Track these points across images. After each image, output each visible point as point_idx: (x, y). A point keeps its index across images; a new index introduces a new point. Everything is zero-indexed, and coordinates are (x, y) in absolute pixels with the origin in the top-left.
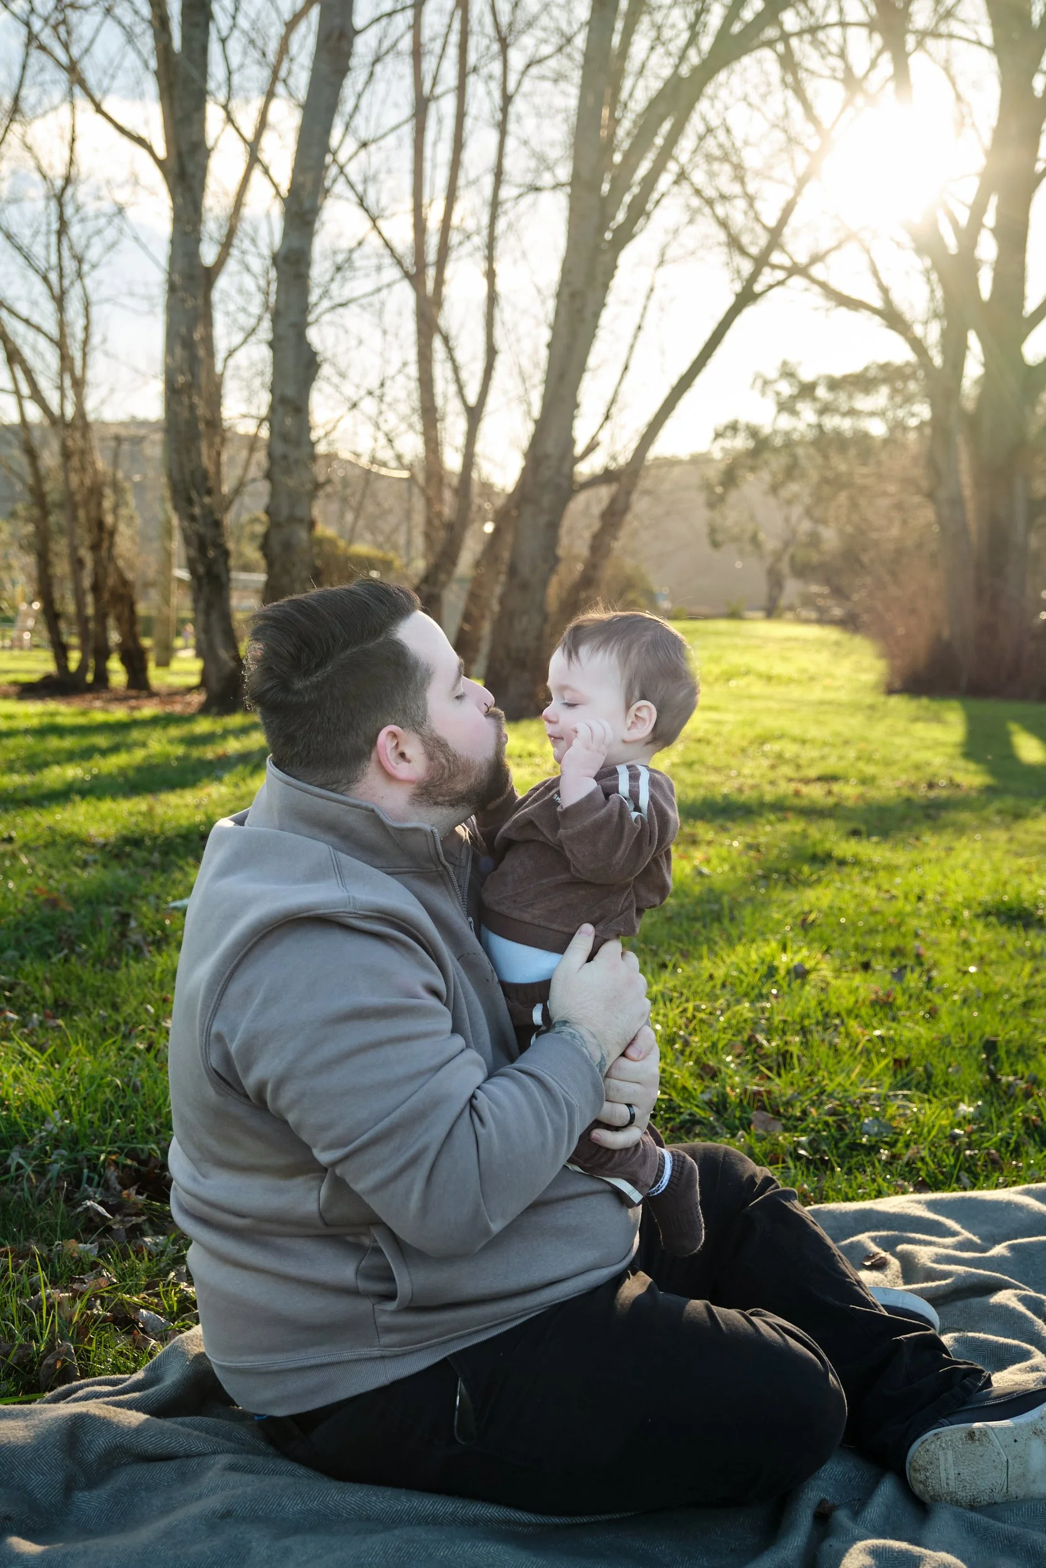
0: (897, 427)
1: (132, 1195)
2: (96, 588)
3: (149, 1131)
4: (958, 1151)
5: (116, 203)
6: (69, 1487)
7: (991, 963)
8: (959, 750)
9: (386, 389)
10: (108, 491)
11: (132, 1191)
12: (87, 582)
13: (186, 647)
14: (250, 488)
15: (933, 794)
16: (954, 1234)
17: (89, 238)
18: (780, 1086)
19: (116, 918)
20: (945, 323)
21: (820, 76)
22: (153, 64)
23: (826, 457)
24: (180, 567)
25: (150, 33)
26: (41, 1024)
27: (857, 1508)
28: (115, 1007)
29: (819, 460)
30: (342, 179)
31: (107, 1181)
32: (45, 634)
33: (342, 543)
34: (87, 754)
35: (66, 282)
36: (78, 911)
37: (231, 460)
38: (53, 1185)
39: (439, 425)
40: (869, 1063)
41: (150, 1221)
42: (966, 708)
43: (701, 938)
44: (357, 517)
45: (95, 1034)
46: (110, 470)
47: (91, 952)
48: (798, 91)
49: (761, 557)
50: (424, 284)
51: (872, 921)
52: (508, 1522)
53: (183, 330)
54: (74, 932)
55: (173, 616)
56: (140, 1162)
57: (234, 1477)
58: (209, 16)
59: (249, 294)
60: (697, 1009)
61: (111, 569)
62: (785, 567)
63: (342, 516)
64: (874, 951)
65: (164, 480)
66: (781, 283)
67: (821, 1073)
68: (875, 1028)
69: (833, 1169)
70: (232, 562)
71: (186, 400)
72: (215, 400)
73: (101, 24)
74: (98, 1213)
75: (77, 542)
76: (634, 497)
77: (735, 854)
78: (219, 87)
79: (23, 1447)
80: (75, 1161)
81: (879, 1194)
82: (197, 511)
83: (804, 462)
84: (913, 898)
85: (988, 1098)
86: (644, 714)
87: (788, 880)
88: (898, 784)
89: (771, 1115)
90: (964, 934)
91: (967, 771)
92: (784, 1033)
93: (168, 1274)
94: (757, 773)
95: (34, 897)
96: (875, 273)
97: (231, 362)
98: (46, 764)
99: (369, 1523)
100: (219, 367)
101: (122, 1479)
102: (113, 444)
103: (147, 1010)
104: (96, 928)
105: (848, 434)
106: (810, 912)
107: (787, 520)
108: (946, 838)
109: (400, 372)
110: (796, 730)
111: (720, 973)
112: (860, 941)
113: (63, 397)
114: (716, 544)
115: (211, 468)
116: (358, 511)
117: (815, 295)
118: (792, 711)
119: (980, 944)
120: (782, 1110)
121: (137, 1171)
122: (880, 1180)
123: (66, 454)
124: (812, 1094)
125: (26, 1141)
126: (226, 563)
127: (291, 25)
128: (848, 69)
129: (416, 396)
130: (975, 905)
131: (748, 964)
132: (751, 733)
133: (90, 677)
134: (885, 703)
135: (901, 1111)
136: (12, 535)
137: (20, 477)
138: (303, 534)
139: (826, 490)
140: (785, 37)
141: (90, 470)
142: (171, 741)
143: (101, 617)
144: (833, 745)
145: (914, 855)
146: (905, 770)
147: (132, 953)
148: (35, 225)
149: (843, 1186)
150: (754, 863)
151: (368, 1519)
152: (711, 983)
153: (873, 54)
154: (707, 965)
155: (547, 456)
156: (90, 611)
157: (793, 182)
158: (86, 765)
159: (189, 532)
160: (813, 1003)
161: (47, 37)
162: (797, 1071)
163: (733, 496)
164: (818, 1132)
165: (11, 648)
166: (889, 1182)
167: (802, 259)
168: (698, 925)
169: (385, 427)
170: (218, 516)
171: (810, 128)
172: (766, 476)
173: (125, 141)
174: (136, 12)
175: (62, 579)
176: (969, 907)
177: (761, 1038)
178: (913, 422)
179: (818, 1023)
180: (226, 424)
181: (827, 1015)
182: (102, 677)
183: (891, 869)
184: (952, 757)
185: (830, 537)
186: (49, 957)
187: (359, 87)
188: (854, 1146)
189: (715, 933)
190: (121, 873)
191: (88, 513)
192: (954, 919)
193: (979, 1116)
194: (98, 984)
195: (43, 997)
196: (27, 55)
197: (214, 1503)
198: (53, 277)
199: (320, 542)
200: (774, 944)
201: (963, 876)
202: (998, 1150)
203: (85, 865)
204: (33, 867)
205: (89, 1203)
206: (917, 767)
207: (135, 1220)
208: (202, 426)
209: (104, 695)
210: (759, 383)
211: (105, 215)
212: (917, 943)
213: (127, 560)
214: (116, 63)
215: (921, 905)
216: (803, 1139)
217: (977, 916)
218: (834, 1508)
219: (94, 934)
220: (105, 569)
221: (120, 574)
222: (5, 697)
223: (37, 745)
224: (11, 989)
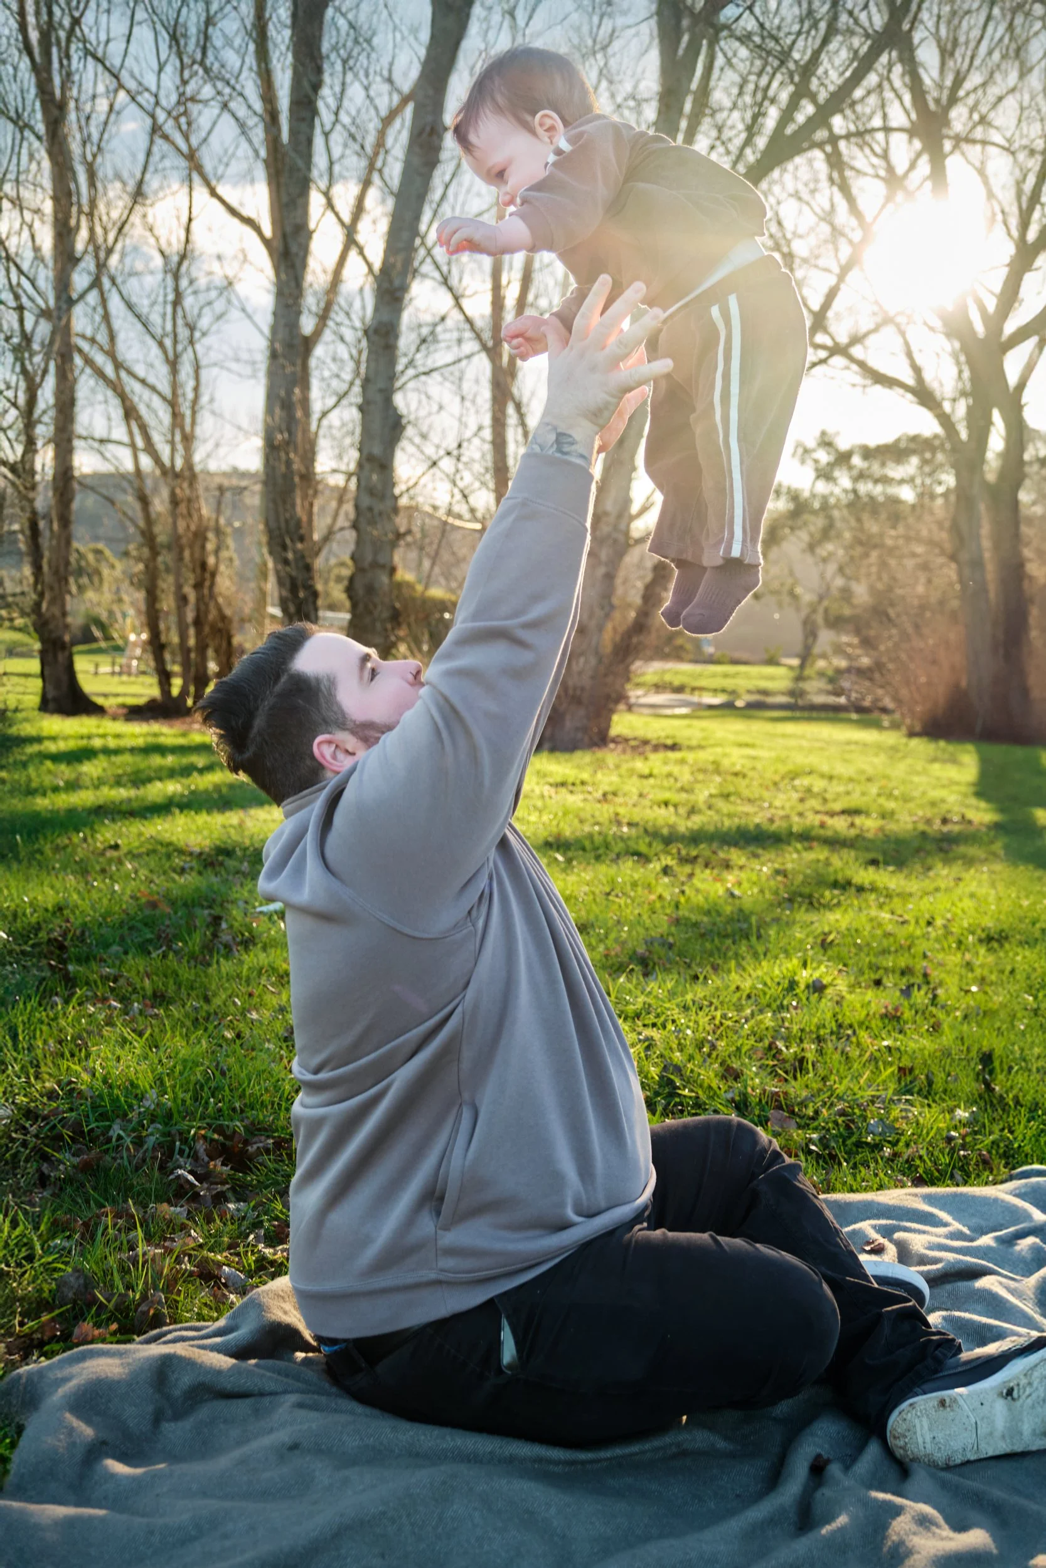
0: (926, 495)
1: (218, 1167)
2: (198, 623)
3: (234, 1110)
4: (953, 1151)
5: (226, 277)
6: (158, 1418)
7: (991, 984)
8: (971, 789)
9: (462, 450)
10: (211, 535)
11: (219, 1162)
12: (190, 616)
14: (338, 536)
15: (945, 829)
16: (946, 1225)
17: (201, 309)
18: (797, 1089)
19: (209, 919)
20: (971, 401)
21: (865, 174)
22: (263, 153)
23: (859, 520)
24: (273, 605)
25: (261, 126)
26: (141, 1012)
27: (848, 1463)
28: (207, 1000)
29: (853, 523)
30: (429, 260)
31: (196, 1153)
32: (152, 664)
33: (419, 588)
34: (186, 771)
35: (180, 347)
36: (176, 913)
37: (322, 509)
38: (149, 1155)
40: (877, 1071)
41: (233, 1189)
42: (979, 752)
43: (730, 954)
44: (433, 564)
45: (188, 1023)
46: (214, 516)
47: (187, 950)
48: (845, 189)
49: (798, 609)
50: (501, 356)
51: (885, 943)
52: (540, 1460)
53: (283, 393)
54: (171, 931)
56: (226, 1137)
57: (302, 1413)
58: (315, 112)
59: (342, 361)
60: (724, 1016)
61: (212, 605)
62: (819, 618)
63: (420, 564)
64: (886, 970)
65: (261, 527)
66: (823, 361)
67: (833, 1077)
68: (883, 1039)
69: (840, 1164)
70: (320, 602)
71: (283, 455)
72: (309, 456)
73: (219, 116)
74: (188, 1181)
75: (182, 581)
77: (764, 878)
78: (321, 176)
79: (119, 1382)
80: (169, 1134)
81: (881, 1187)
82: (290, 555)
83: (839, 524)
84: (923, 923)
85: (982, 1104)
87: (811, 903)
88: (915, 818)
89: (786, 1114)
90: (968, 956)
91: (978, 809)
92: (801, 1041)
93: (248, 1236)
94: (788, 805)
95: (137, 899)
96: (909, 355)
97: (325, 422)
98: (150, 780)
99: (418, 1457)
100: (313, 427)
101: (204, 1412)
102: (217, 493)
103: (235, 1003)
104: (191, 929)
105: (881, 498)
106: (830, 933)
107: (822, 576)
108: (956, 869)
109: (476, 435)
110: (825, 768)
111: (746, 985)
112: (874, 960)
113: (173, 450)
115: (304, 518)
116: (435, 559)
117: (854, 375)
118: (822, 749)
119: (982, 966)
120: (796, 1110)
121: (223, 1145)
122: (881, 1175)
123: (175, 502)
124: (824, 1096)
125: (126, 1115)
126: (314, 603)
127: (387, 121)
128: (890, 169)
129: (489, 458)
130: (979, 932)
131: (772, 978)
132: (783, 769)
133: (190, 702)
134: (906, 745)
135: (904, 1114)
136: (124, 572)
137: (133, 521)
138: (385, 579)
139: (859, 550)
140: (834, 139)
141: (195, 517)
143: (202, 648)
144: (859, 782)
145: (928, 884)
146: (921, 806)
147: (223, 951)
148: (153, 297)
149: (849, 1179)
150: (781, 887)
151: (417, 1455)
152: (738, 995)
153: (913, 155)
154: (735, 978)
155: (606, 514)
156: (192, 642)
157: (837, 270)
158: (186, 781)
159: (282, 574)
160: (829, 1015)
161: (169, 127)
162: (811, 1075)
163: (775, 553)
164: (829, 1130)
165: (120, 674)
166: (890, 1177)
167: (843, 340)
168: (729, 942)
169: (461, 484)
170: (309, 560)
171: (853, 222)
172: (804, 536)
173: (236, 221)
174: (249, 107)
175: (167, 613)
176: (973, 933)
177: (780, 1044)
178: (940, 490)
179: (832, 1033)
180: (318, 478)
181: (840, 1026)
183: (905, 896)
184: (965, 795)
185: (861, 592)
186: (149, 953)
187: (447, 178)
188: (859, 1144)
189: (744, 947)
190: (214, 880)
191: (192, 555)
192: (960, 943)
193: (973, 1121)
194: (192, 977)
195: (143, 989)
196: (152, 142)
197: (283, 1436)
198: (168, 342)
199: (400, 585)
200: (795, 961)
201: (968, 903)
202: (989, 1152)
203: (182, 871)
204: (136, 872)
205: (180, 1172)
206: (933, 804)
207: (220, 1188)
208: (297, 479)
210: (800, 451)
211: (216, 288)
212: (925, 963)
213: (226, 598)
214: (230, 151)
215: (930, 929)
216: (815, 1136)
217: (981, 941)
218: (828, 1462)
219: (189, 934)
220: (207, 605)
221: (219, 609)
222: (115, 718)
223: (141, 762)
224: (115, 981)
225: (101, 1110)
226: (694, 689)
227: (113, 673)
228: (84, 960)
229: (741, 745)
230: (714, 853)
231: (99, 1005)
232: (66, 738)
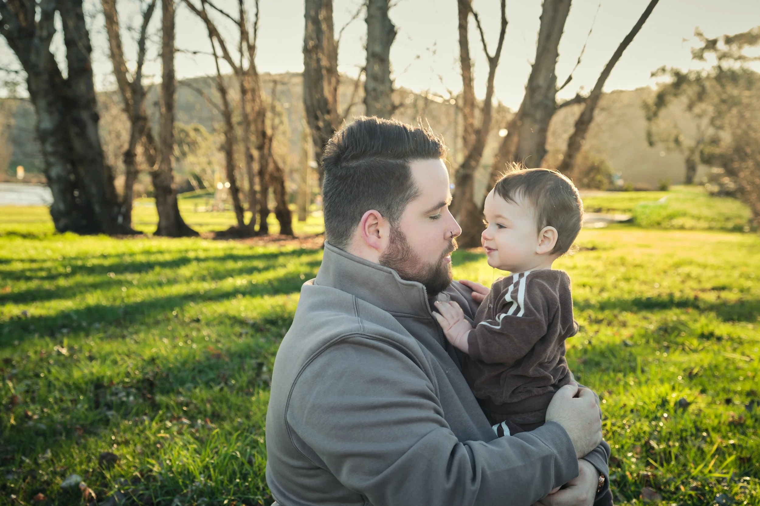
2: (261, 173)
3: (258, 488)
10: (269, 115)
12: (256, 167)
13: (317, 210)
14: (354, 109)
18: (662, 473)
19: (255, 366)
23: (723, 87)
24: (311, 160)
26: (203, 426)
29: (719, 89)
32: (232, 203)
34: (250, 271)
36: (232, 361)
37: (343, 94)
39: (472, 69)
40: (722, 459)
43: (621, 383)
46: (270, 101)
47: (238, 385)
49: (681, 151)
51: (736, 374)
53: (314, 13)
54: (228, 373)
55: (308, 190)
60: (613, 425)
61: (270, 161)
62: (697, 157)
64: (735, 393)
65: (302, 106)
67: (690, 465)
68: (729, 439)
71: (315, 56)
72: (333, 56)
75: (249, 145)
76: (596, 112)
77: (650, 333)
80: (212, 505)
82: (321, 124)
83: (709, 90)
86: (549, 235)
87: (683, 349)
89: (654, 490)
92: (669, 440)
94: (672, 285)
95: (207, 353)
98: (225, 277)
100: (336, 37)
102: (271, 85)
104: (241, 371)
105: (739, 72)
106: (695, 368)
107: (699, 127)
110: (701, 260)
111: (631, 403)
112: (727, 386)
113: (242, 56)
114: (651, 144)
115: (330, 98)
118: (699, 247)
120: (662, 487)
123: (244, 91)
124: (683, 478)
125: (182, 491)
131: (650, 398)
132: (671, 261)
133: (257, 228)
135: (743, 490)
136: (213, 142)
137: (215, 106)
139: (724, 107)
141: (258, 101)
142: (301, 264)
143: (264, 191)
144: (724, 269)
152: (624, 409)
154: (622, 398)
155: (539, 87)
156: (257, 188)
158: (249, 277)
159: (316, 137)
160: (690, 423)
162: (673, 463)
163: (663, 113)
164: (685, 501)
165: (212, 211)
168: (620, 375)
172: (684, 100)
177: (653, 443)
179: (692, 435)
180: (340, 72)
181: (698, 430)
182: (264, 228)
183: (753, 343)
185: (726, 138)
186: (211, 387)
189: (631, 378)
190: (261, 340)
191: (256, 127)
194: (239, 403)
195: (205, 411)
200: (667, 386)
203: (240, 335)
204: (209, 336)
208: (324, 72)
209: (265, 238)
213: (279, 156)
216: (674, 505)
219: (240, 374)
220: (267, 161)
221: (275, 162)
222: (206, 238)
223: (221, 267)
224: (187, 405)
225: (165, 489)
226: (608, 210)
227: (207, 211)
228: (166, 392)
229: (641, 246)
230: (616, 316)
231: (175, 422)
232: (170, 252)
